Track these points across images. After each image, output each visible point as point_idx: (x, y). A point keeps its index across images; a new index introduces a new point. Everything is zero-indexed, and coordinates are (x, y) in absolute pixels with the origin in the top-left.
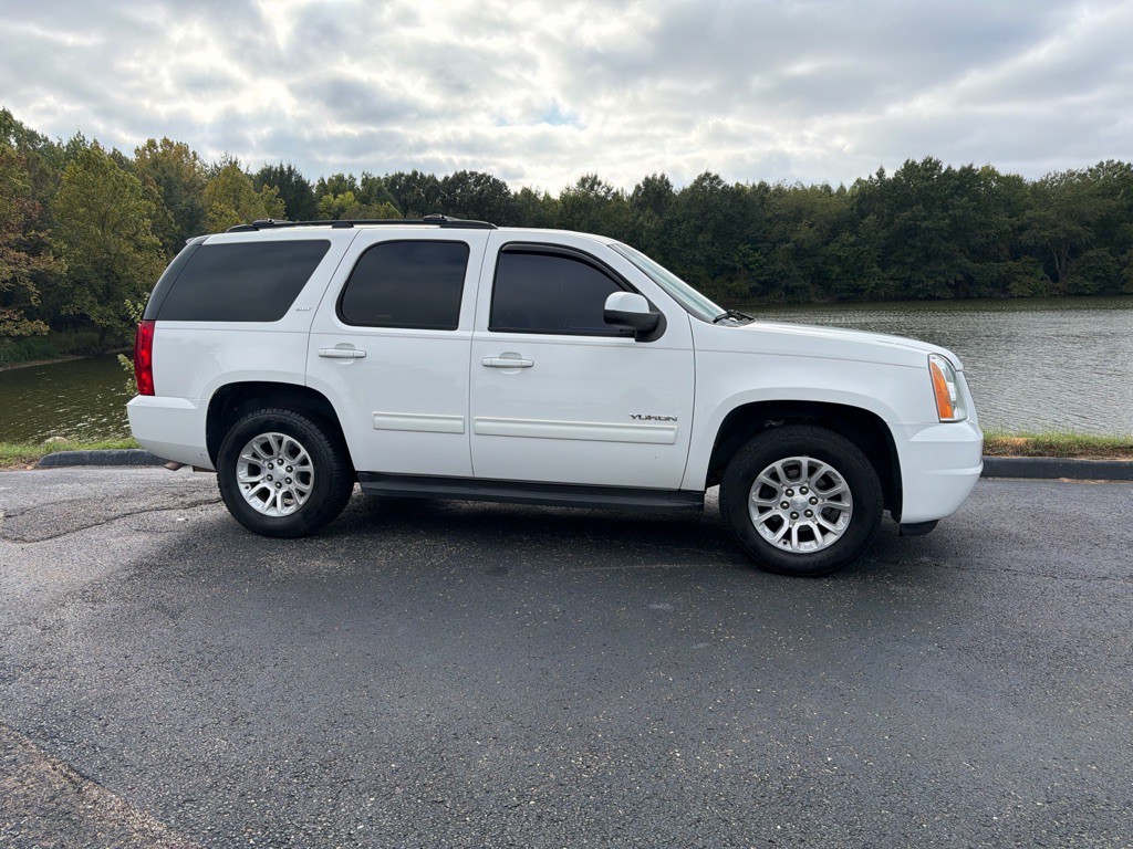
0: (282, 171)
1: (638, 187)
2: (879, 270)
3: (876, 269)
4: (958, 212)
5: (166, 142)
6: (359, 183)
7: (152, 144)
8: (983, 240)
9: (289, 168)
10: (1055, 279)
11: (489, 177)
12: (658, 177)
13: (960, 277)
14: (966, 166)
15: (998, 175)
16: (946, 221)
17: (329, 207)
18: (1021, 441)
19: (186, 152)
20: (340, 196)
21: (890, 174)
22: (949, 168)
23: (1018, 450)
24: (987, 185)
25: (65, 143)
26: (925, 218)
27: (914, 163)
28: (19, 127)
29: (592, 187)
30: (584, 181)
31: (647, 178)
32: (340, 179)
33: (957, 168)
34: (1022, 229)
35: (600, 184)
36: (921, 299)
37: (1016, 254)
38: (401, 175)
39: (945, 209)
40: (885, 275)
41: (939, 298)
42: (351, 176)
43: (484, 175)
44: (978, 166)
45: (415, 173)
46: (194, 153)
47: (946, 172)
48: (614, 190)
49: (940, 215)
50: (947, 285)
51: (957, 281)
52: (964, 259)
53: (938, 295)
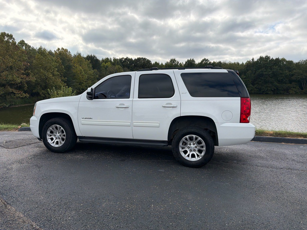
0: (92, 56)
1: (186, 62)
2: (252, 86)
3: (251, 85)
4: (275, 70)
5: (63, 49)
6: (112, 60)
7: (59, 49)
8: (282, 78)
9: (94, 55)
10: (302, 89)
11: (146, 59)
12: (192, 59)
13: (275, 88)
14: (277, 58)
15: (286, 60)
16: (271, 72)
17: (104, 66)
18: (272, 132)
19: (67, 51)
20: (107, 63)
21: (255, 60)
23: (271, 135)
24: (283, 63)
25: (38, 49)
26: (265, 72)
27: (262, 57)
28: (26, 44)
29: (174, 62)
30: (171, 60)
31: (188, 60)
32: (107, 59)
33: (274, 58)
34: (293, 75)
35: (176, 61)
36: (264, 94)
37: (291, 82)
38: (123, 58)
39: (271, 69)
40: (254, 87)
42: (110, 58)
43: (145, 58)
44: (280, 58)
45: (127, 58)
46: (69, 52)
47: (271, 59)
48: (179, 63)
49: (269, 70)
50: (271, 90)
51: (274, 89)
52: (276, 83)
53: (269, 93)
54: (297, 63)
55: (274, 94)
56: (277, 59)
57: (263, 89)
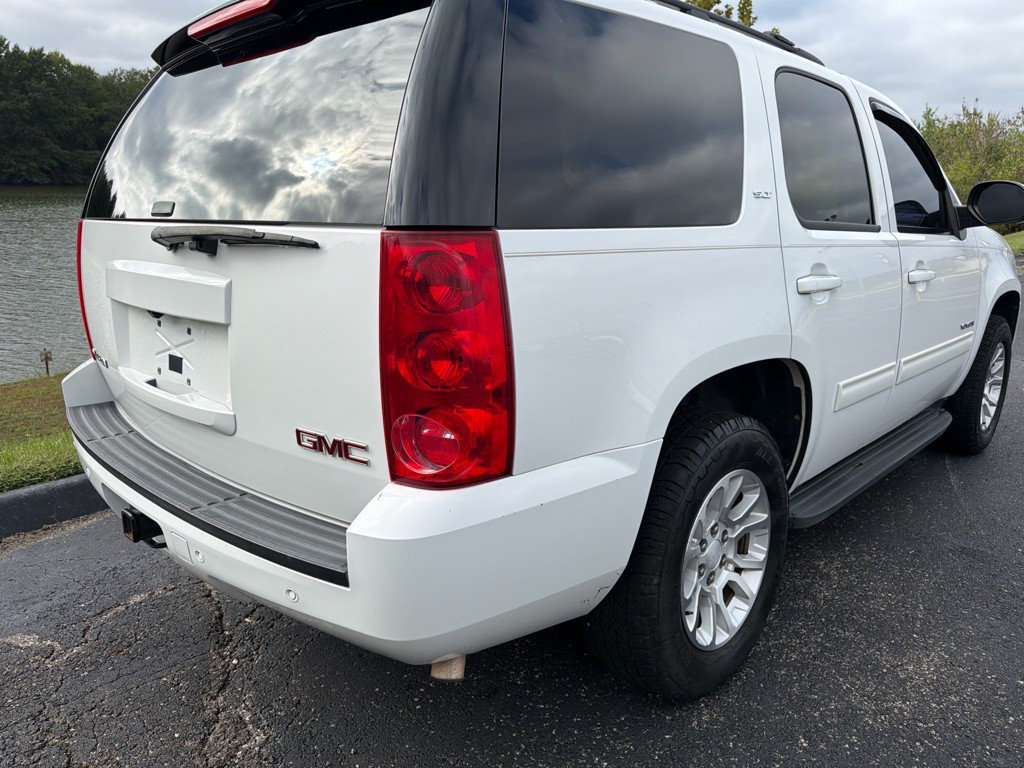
4: (38, 96)
8: (69, 128)
13: (55, 164)
14: (37, 48)
15: (69, 64)
16: (26, 103)
22: (16, 47)
24: (59, 72)
33: (25, 49)
36: (17, 185)
39: (24, 91)
41: (37, 184)
44: (48, 51)
49: (19, 97)
50: (42, 170)
51: (52, 167)
52: (53, 145)
53: (35, 180)
54: (105, 78)
55: (52, 184)
56: (37, 55)
57: (10, 166)
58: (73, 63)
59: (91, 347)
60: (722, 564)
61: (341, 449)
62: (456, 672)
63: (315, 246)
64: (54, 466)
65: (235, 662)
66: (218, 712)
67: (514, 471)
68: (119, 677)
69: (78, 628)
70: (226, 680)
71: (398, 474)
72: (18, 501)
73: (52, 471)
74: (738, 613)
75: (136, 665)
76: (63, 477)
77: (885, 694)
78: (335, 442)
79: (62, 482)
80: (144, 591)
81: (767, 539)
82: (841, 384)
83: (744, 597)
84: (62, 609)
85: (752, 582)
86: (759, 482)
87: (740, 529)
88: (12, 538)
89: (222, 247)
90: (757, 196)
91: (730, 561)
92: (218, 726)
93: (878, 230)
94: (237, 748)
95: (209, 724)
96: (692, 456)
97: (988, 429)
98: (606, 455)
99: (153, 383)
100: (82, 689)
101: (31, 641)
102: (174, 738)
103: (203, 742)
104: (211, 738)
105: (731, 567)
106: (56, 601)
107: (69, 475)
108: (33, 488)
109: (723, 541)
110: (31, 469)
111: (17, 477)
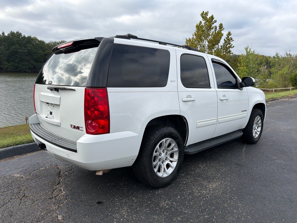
2: (7, 63)
3: (6, 63)
4: (30, 48)
8: (37, 57)
13: (33, 67)
14: (29, 36)
15: (38, 40)
16: (26, 50)
22: (24, 35)
24: (35, 42)
26: (19, 49)
27: (13, 32)
33: (26, 36)
34: (46, 55)
36: (22, 72)
39: (26, 47)
40: (9, 65)
41: (27, 72)
47: (24, 37)
49: (24, 49)
50: (29, 68)
51: (32, 67)
52: (32, 62)
53: (27, 71)
54: (47, 44)
55: (31, 72)
57: (20, 67)
58: (39, 40)
59: (36, 111)
60: (166, 159)
61: (78, 128)
62: (100, 174)
63: (75, 90)
64: (26, 141)
65: (62, 180)
66: (56, 188)
67: (110, 132)
68: (36, 182)
69: (29, 174)
70: (59, 183)
71: (88, 132)
72: (17, 148)
73: (25, 142)
74: (170, 171)
75: (40, 180)
76: (28, 143)
77: (202, 190)
78: (77, 126)
79: (28, 144)
80: (44, 167)
81: (178, 155)
82: (197, 122)
83: (172, 167)
84: (26, 170)
85: (174, 164)
86: (174, 141)
87: (170, 152)
88: (15, 156)
89: (60, 90)
90: (171, 81)
91: (168, 159)
92: (56, 190)
93: (211, 88)
94: (59, 194)
95: (54, 190)
96: (155, 134)
97: (257, 138)
98: (132, 131)
99: (47, 117)
100: (28, 183)
101: (18, 175)
102: (46, 192)
103: (52, 193)
104: (54, 192)
105: (169, 160)
106: (24, 168)
107: (30, 143)
108: (21, 145)
109: (166, 154)
110: (21, 141)
111: (17, 143)
